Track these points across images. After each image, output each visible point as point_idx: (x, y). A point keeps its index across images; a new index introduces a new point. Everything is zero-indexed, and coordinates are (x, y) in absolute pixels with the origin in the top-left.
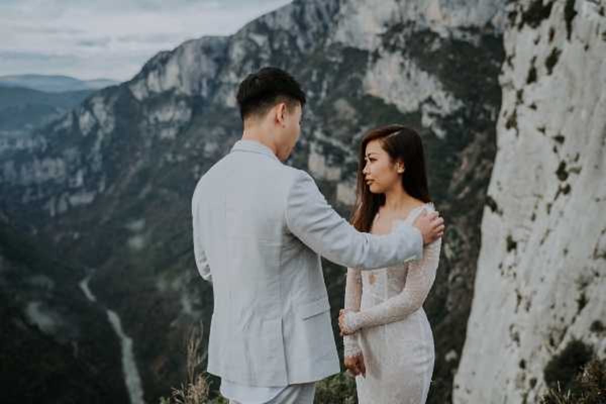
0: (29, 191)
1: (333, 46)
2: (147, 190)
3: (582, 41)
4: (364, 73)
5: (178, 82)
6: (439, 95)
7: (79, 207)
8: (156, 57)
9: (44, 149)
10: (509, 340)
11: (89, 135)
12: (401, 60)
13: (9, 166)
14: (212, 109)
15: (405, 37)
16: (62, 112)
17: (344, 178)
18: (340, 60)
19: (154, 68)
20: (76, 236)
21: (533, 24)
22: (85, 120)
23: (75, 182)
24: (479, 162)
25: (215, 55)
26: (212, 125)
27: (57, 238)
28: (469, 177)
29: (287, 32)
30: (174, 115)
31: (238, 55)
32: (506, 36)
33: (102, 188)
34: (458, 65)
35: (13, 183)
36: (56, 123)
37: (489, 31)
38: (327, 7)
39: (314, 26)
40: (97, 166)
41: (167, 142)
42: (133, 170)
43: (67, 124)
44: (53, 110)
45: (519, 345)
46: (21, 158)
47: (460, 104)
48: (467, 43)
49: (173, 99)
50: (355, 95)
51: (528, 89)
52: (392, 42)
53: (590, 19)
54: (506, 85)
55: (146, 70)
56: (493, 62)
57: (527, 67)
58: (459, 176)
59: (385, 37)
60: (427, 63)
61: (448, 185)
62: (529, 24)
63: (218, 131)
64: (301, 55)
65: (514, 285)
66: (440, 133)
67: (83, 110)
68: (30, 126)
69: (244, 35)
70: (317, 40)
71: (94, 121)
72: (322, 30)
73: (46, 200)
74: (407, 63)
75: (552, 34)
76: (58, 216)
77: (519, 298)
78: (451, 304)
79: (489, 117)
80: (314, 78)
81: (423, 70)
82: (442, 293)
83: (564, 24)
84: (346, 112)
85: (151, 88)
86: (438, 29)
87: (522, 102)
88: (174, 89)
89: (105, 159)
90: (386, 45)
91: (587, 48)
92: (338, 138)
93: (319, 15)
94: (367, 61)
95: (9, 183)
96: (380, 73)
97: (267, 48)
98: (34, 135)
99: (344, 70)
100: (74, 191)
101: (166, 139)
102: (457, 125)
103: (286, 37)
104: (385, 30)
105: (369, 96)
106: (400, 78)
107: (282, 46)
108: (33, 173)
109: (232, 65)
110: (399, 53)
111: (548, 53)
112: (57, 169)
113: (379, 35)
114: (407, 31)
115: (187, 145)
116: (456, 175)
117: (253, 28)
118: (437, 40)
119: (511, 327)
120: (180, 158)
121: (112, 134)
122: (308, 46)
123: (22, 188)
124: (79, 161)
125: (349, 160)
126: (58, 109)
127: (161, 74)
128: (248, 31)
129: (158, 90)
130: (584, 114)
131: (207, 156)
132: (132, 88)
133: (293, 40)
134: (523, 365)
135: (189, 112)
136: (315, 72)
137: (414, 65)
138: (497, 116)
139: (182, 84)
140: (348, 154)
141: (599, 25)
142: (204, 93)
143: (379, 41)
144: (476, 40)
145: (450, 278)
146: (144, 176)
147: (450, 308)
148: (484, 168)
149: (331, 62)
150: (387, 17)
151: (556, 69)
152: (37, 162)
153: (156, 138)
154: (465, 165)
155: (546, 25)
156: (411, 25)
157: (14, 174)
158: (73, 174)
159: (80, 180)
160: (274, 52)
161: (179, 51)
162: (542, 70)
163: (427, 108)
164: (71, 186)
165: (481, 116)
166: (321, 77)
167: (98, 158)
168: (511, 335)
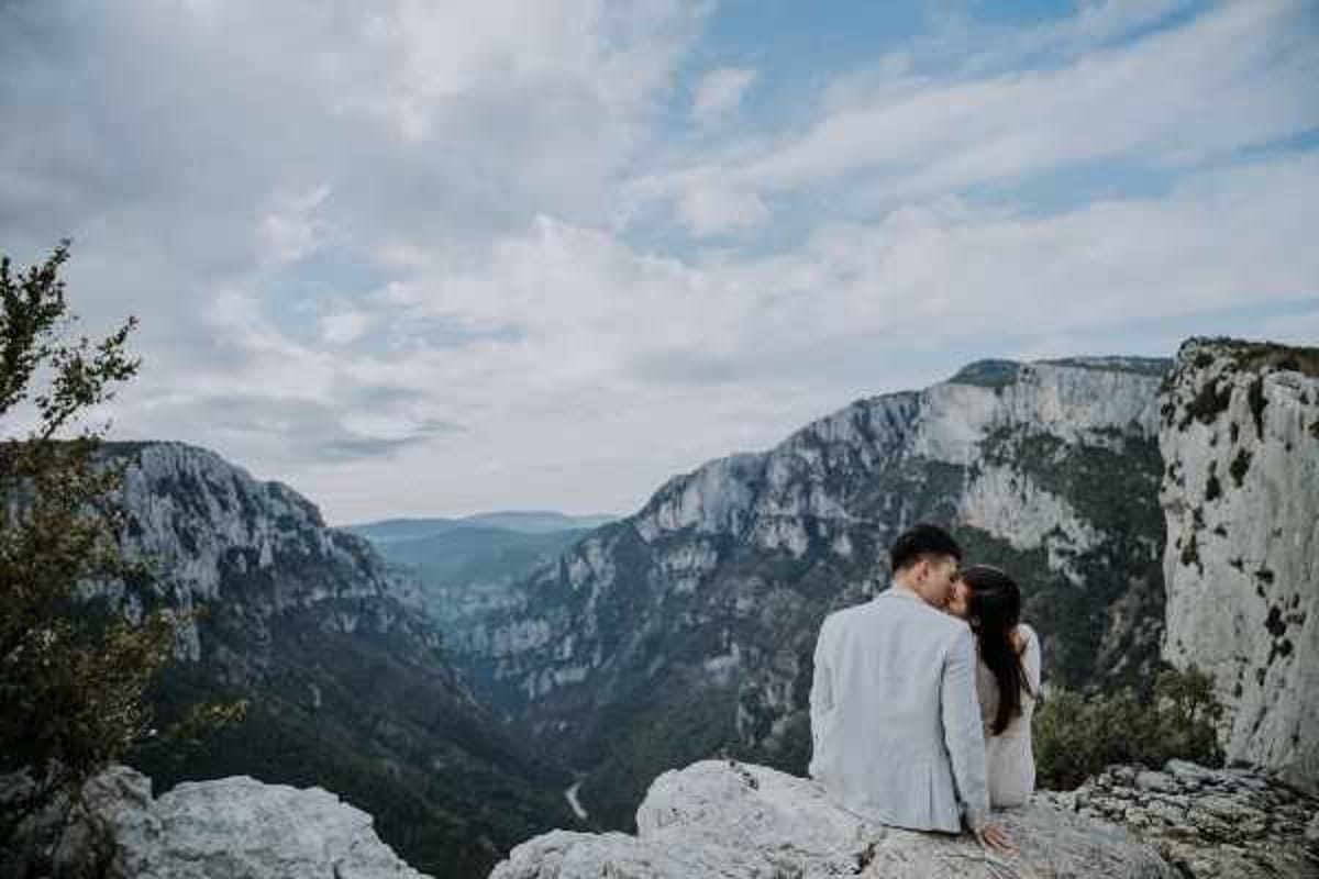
0: (503, 663)
1: (912, 459)
2: (658, 662)
3: (1281, 439)
4: (958, 497)
5: (697, 518)
6: (1071, 525)
7: (569, 686)
8: (670, 483)
9: (523, 608)
11: (582, 588)
12: (1012, 475)
13: (480, 630)
14: (746, 552)
15: (1016, 444)
16: (549, 561)
18: (923, 479)
19: (667, 499)
20: (562, 726)
21: (1206, 417)
22: (577, 570)
23: (561, 654)
24: (1138, 621)
25: (750, 478)
26: (746, 574)
27: (538, 729)
28: (1126, 642)
29: (848, 444)
30: (693, 561)
31: (780, 477)
32: (1162, 437)
33: (595, 663)
34: (1095, 482)
35: (484, 654)
36: (540, 573)
37: (1135, 433)
38: (902, 410)
39: (884, 434)
40: (591, 631)
41: (685, 598)
42: (638, 636)
43: (554, 574)
44: (535, 557)
46: (495, 620)
47: (1103, 535)
48: (1105, 450)
49: (692, 538)
51: (1210, 507)
52: (996, 452)
53: (1289, 406)
54: (1170, 506)
55: (656, 502)
56: (1145, 475)
57: (1205, 477)
58: (1111, 641)
59: (986, 448)
60: (1049, 479)
61: (1095, 655)
62: (1200, 417)
63: (753, 582)
64: (867, 475)
66: (1075, 578)
67: (573, 556)
68: (508, 579)
69: (787, 451)
70: (890, 453)
71: (587, 572)
72: (896, 440)
73: (525, 675)
74: (1020, 481)
75: (1235, 431)
76: (539, 699)
79: (1149, 554)
80: (888, 505)
81: (1043, 490)
83: (1251, 417)
85: (663, 526)
86: (1060, 432)
87: (1204, 526)
88: (694, 524)
89: (601, 623)
90: (987, 457)
91: (1289, 447)
93: (892, 421)
94: (961, 479)
95: (479, 652)
96: (982, 496)
97: (822, 468)
98: (510, 592)
99: (929, 491)
100: (559, 665)
101: (682, 593)
102: (1101, 567)
103: (846, 451)
104: (984, 436)
105: (969, 528)
106: (1009, 501)
107: (840, 463)
108: (509, 640)
109: (772, 492)
110: (1007, 466)
111: (1234, 456)
112: (540, 635)
113: (976, 444)
114: (1019, 436)
115: (712, 602)
116: (1104, 639)
117: (799, 440)
118: (1062, 448)
120: (702, 620)
121: (611, 587)
122: (876, 461)
123: (496, 660)
124: (567, 626)
126: (543, 556)
127: (678, 505)
128: (794, 445)
129: (672, 527)
130: (1298, 538)
131: (739, 615)
132: (638, 526)
133: (855, 454)
135: (714, 556)
136: (888, 497)
137: (1030, 485)
138: (1161, 554)
139: (704, 519)
141: (1302, 417)
142: (735, 530)
143: (978, 450)
144: (1118, 446)
146: (652, 645)
148: (1146, 629)
149: (910, 483)
150: (988, 419)
151: (1248, 477)
152: (514, 626)
153: (668, 592)
154: (1119, 625)
155: (1224, 420)
156: (1022, 429)
157: (486, 642)
158: (560, 641)
159: (568, 651)
160: (829, 471)
161: (699, 475)
162: (1227, 482)
163: (1054, 543)
164: (558, 658)
165: (1136, 553)
166: (897, 503)
167: (592, 620)
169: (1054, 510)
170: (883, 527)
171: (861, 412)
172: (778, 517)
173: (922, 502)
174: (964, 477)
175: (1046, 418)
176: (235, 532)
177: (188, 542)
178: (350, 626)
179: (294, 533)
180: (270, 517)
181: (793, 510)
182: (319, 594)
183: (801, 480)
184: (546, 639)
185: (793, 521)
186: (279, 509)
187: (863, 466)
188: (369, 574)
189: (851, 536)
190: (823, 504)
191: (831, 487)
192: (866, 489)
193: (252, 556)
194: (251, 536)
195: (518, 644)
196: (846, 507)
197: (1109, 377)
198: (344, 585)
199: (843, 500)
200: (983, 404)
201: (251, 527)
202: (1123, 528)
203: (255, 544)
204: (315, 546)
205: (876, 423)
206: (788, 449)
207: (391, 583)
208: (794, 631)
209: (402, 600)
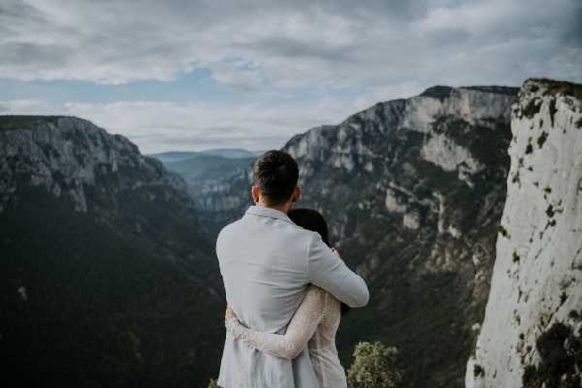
0: (219, 215)
1: (402, 130)
3: (561, 128)
4: (421, 147)
5: (306, 153)
6: (469, 161)
8: (294, 137)
9: (228, 191)
10: (513, 320)
12: (445, 138)
13: (209, 201)
14: (327, 168)
15: (448, 124)
16: (239, 170)
17: (408, 211)
18: (406, 139)
19: (292, 144)
21: (529, 116)
24: (496, 204)
25: (329, 136)
26: (326, 178)
28: (490, 213)
29: (373, 122)
30: (303, 172)
31: (343, 136)
32: (512, 123)
34: (482, 143)
35: (211, 211)
36: (237, 176)
37: (501, 121)
38: (398, 107)
39: (390, 118)
43: (242, 177)
44: (234, 168)
45: (519, 324)
46: (216, 196)
47: (484, 166)
48: (488, 128)
49: (304, 162)
50: (416, 160)
51: (527, 158)
52: (439, 127)
53: (566, 113)
54: (513, 155)
55: (288, 146)
56: (504, 140)
57: (526, 143)
58: (484, 212)
59: (435, 126)
60: (461, 141)
61: (475, 218)
62: (527, 115)
63: (329, 182)
64: (381, 135)
65: (518, 284)
66: (470, 184)
68: (221, 178)
70: (392, 126)
72: (395, 120)
74: (449, 141)
75: (541, 123)
77: (521, 293)
78: (477, 294)
79: (503, 175)
80: (390, 150)
81: (459, 144)
82: (471, 286)
83: (549, 117)
84: (410, 171)
86: (469, 120)
88: (303, 157)
90: (435, 129)
91: (565, 132)
92: (404, 187)
93: (393, 111)
94: (423, 139)
95: (209, 210)
96: (431, 147)
97: (361, 132)
98: (223, 184)
99: (408, 144)
102: (482, 180)
103: (372, 125)
104: (434, 120)
105: (425, 161)
106: (443, 150)
107: (369, 130)
108: (222, 205)
109: (339, 142)
110: (443, 134)
111: (540, 135)
112: (235, 203)
113: (430, 124)
114: (448, 121)
115: (311, 190)
116: (481, 211)
117: (352, 120)
118: (468, 127)
119: (515, 312)
120: (306, 198)
122: (386, 130)
123: (216, 214)
124: (248, 199)
125: (411, 200)
127: (297, 147)
128: (349, 122)
130: (564, 175)
131: (322, 196)
133: (376, 127)
134: (522, 337)
135: (312, 170)
136: (390, 146)
137: (453, 142)
138: (508, 175)
139: (308, 154)
140: (411, 197)
141: (572, 118)
142: (322, 159)
143: (431, 127)
144: (493, 126)
145: (477, 276)
147: (476, 296)
149: (401, 140)
150: (436, 112)
151: (544, 145)
152: (224, 199)
154: (487, 205)
155: (537, 117)
156: (451, 118)
157: (212, 205)
160: (365, 134)
161: (307, 135)
162: (535, 146)
163: (462, 168)
165: (498, 174)
166: (394, 149)
168: (515, 317)
169: (462, 154)
170: (387, 159)
171: (380, 108)
172: (341, 154)
173: (405, 149)
174: (425, 138)
175: (462, 113)
176: (101, 156)
177: (81, 161)
178: (152, 197)
179: (127, 157)
180: (117, 150)
181: (348, 151)
182: (139, 184)
183: (352, 137)
184: (238, 204)
185: (347, 155)
186: (120, 146)
187: (379, 132)
188: (161, 175)
189: (374, 164)
190: (361, 148)
191: (365, 142)
192: (380, 143)
193: (109, 167)
194: (108, 159)
195: (226, 207)
196: (372, 150)
197: (491, 96)
198: (149, 180)
199: (370, 147)
200: (434, 105)
201: (108, 154)
202: (492, 163)
203: (110, 162)
204: (136, 163)
205: (387, 112)
206: (347, 124)
207: (170, 179)
208: (346, 204)
209: (175, 187)
